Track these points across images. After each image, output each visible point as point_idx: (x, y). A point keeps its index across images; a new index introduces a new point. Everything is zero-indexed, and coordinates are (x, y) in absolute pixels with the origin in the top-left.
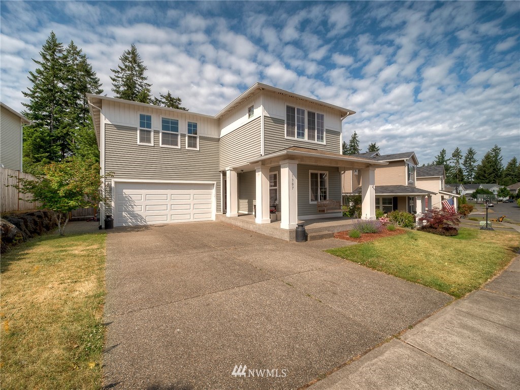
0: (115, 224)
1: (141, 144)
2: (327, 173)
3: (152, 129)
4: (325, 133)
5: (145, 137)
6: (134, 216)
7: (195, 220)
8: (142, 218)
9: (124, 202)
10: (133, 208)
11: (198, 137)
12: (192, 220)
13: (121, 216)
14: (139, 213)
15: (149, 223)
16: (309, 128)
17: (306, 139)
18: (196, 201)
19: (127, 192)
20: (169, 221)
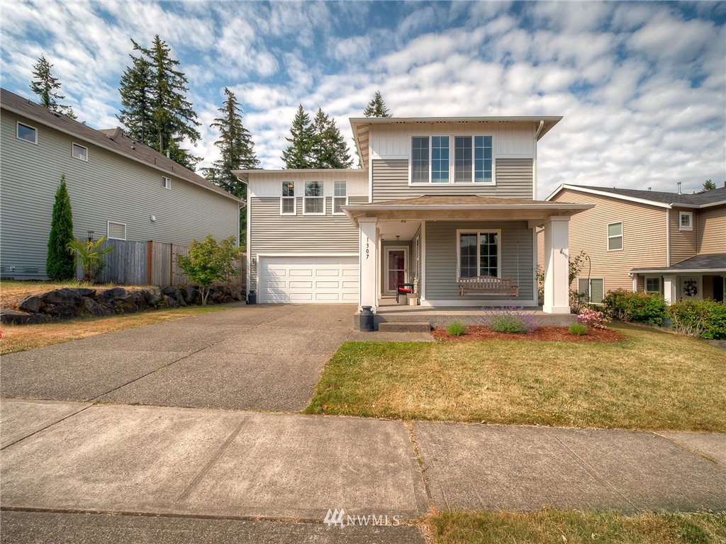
0: (259, 300)
1: (284, 214)
2: (499, 231)
3: (295, 197)
4: (493, 166)
5: (288, 206)
6: (279, 293)
7: (344, 302)
8: (286, 296)
9: (268, 277)
10: (277, 284)
11: (347, 199)
12: (340, 301)
13: (266, 292)
14: (284, 290)
15: (293, 302)
16: (457, 164)
17: (451, 181)
18: (345, 279)
19: (272, 267)
20: (314, 301)
